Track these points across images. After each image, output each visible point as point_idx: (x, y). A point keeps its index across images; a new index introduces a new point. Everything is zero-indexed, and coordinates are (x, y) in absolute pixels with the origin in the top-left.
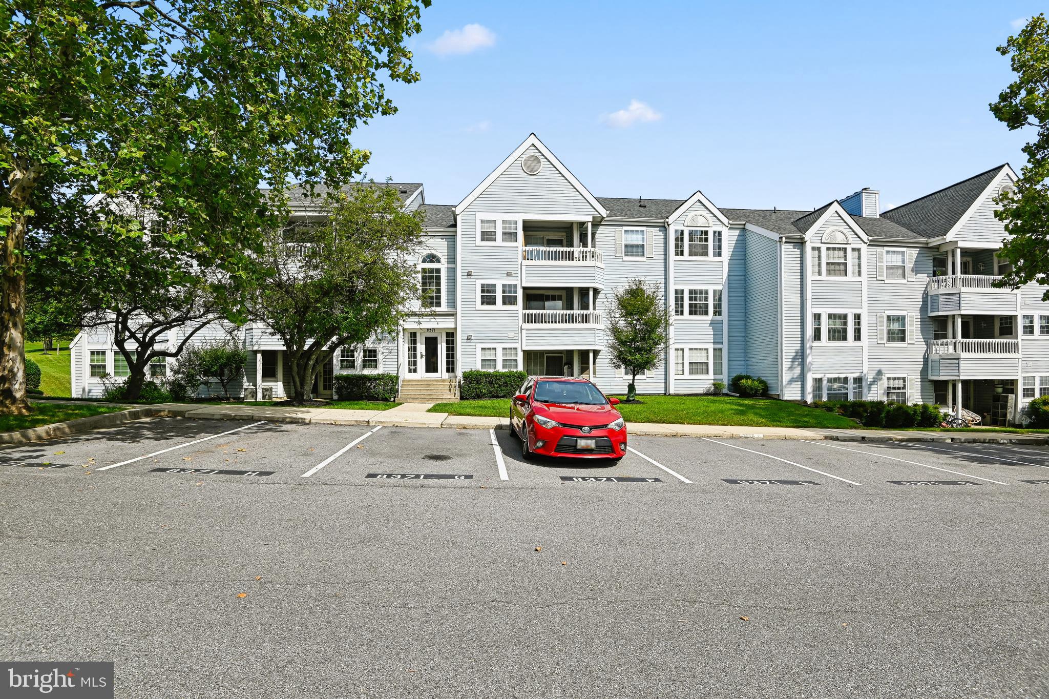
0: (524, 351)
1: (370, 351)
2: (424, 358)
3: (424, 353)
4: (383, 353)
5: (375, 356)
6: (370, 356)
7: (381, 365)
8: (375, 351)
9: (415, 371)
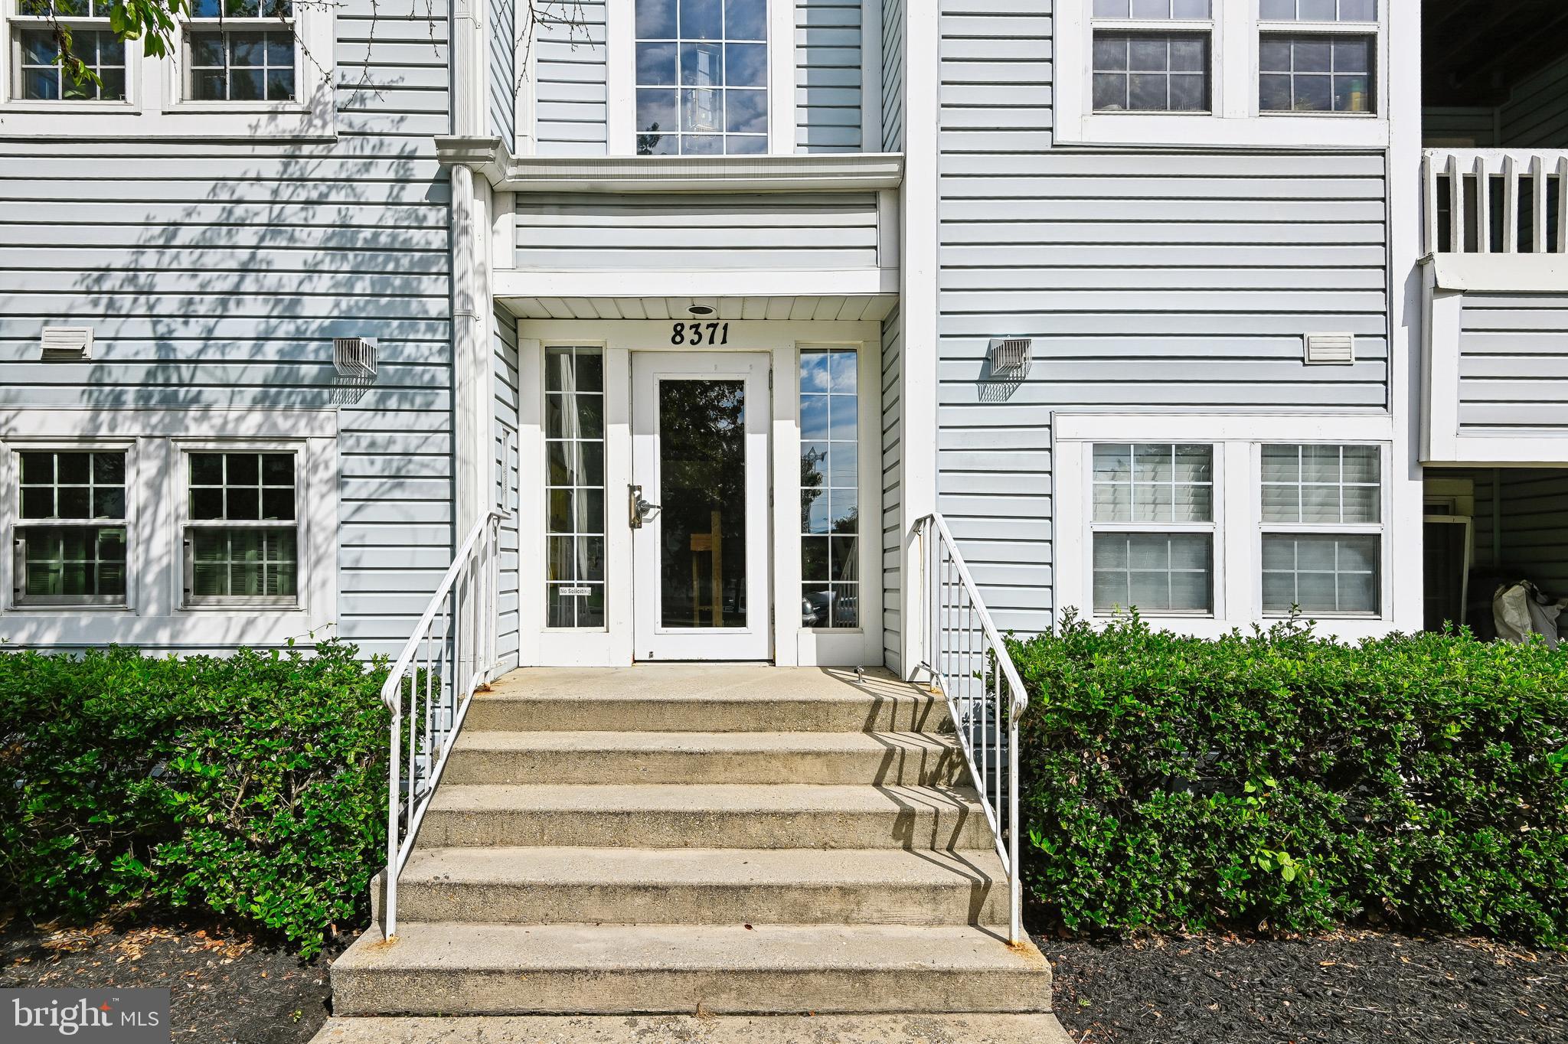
0: (1433, 474)
1: (243, 465)
2: (652, 529)
3: (652, 495)
4: (341, 480)
5: (283, 504)
6: (242, 506)
7: (328, 572)
8: (281, 466)
9: (593, 612)
